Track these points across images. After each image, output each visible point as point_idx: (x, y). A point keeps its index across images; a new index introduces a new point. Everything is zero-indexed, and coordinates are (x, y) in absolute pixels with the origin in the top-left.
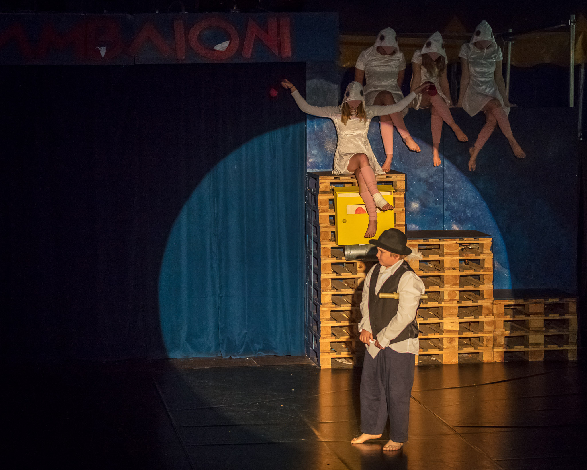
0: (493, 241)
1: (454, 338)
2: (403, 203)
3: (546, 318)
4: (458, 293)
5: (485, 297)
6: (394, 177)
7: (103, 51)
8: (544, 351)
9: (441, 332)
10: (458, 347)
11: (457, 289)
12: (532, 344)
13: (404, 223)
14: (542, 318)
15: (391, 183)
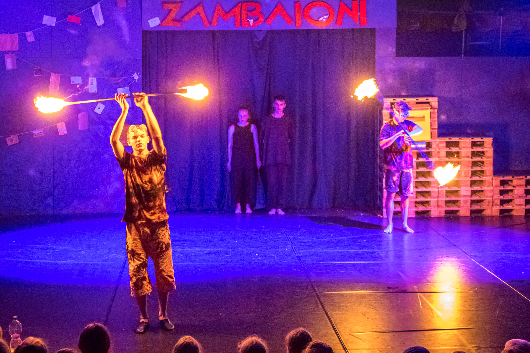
0: (493, 139)
1: (467, 200)
2: (436, 115)
3: (526, 188)
4: (470, 172)
5: (487, 175)
6: (430, 99)
7: (251, 21)
8: (525, 209)
9: (460, 196)
10: (470, 205)
11: (470, 169)
12: (517, 205)
13: (437, 128)
14: (524, 188)
15: (428, 103)
